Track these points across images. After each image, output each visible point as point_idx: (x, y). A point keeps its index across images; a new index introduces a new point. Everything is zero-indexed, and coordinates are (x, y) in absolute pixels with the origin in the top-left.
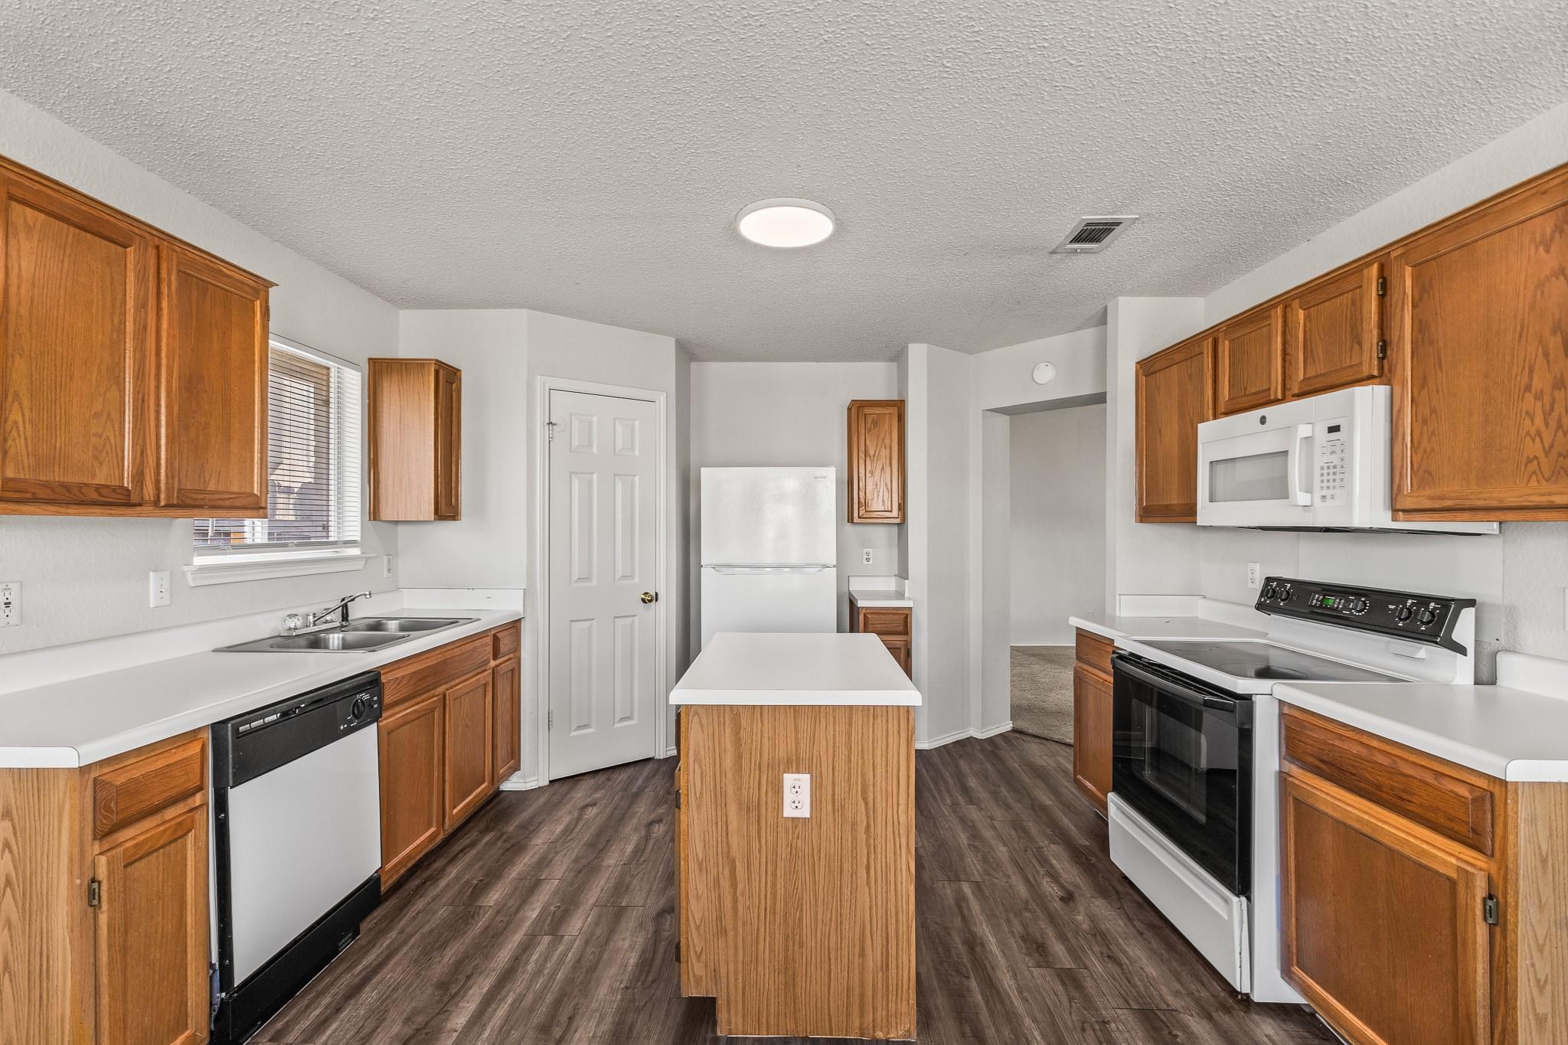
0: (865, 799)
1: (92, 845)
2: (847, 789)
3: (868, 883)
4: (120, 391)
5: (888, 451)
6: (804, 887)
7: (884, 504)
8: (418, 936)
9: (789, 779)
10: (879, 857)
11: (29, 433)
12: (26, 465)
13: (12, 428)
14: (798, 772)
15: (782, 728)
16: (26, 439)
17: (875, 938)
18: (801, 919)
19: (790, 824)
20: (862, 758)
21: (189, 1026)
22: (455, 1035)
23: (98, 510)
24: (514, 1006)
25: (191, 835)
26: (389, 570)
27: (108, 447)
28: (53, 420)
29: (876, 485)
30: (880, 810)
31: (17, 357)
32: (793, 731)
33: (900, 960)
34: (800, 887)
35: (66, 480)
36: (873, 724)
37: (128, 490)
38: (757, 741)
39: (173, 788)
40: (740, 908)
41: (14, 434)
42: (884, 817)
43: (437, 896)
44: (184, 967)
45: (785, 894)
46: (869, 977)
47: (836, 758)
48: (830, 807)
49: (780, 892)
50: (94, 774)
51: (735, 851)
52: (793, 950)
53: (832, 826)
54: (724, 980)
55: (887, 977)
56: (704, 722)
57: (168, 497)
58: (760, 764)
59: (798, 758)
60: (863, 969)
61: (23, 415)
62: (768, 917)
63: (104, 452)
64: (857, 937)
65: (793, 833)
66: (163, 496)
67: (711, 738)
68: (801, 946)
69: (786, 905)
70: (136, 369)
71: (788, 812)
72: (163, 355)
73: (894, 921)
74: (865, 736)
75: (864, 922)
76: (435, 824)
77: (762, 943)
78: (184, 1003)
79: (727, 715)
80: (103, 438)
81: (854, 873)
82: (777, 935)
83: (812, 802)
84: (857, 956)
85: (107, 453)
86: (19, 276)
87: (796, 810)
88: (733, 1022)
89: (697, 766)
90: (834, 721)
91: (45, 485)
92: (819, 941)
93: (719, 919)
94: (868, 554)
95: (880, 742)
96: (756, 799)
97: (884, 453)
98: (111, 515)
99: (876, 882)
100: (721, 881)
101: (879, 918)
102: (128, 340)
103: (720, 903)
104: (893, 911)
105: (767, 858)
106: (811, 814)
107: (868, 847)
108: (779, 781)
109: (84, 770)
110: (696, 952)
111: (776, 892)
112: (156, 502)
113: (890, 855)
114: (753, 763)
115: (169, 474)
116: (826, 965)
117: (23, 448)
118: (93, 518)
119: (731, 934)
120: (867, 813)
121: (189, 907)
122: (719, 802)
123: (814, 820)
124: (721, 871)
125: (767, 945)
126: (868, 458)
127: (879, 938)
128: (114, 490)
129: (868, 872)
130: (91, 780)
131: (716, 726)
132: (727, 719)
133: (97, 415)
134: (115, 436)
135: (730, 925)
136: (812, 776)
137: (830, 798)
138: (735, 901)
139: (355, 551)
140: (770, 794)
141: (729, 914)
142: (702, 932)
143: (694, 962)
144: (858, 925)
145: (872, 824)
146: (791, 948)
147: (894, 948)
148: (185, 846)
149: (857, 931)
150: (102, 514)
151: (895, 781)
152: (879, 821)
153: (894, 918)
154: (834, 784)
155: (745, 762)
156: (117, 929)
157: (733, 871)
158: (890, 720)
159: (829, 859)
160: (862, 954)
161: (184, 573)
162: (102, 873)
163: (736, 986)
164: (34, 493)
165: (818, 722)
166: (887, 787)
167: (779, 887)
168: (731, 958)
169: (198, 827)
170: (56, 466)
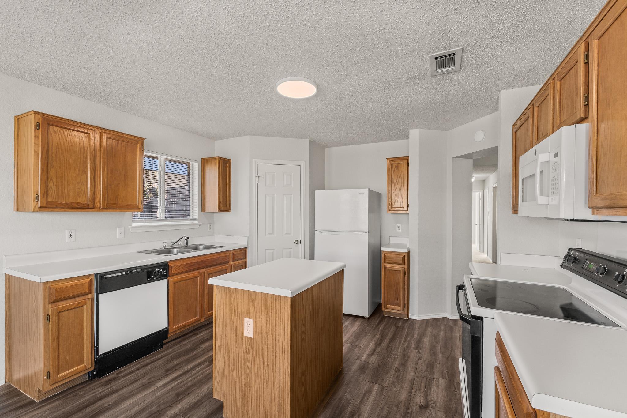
0: (272, 334)
1: (48, 305)
2: (266, 329)
3: (273, 372)
4: (86, 175)
5: (403, 180)
6: (251, 366)
7: (400, 204)
8: (177, 352)
9: (246, 320)
10: (277, 361)
11: (55, 189)
12: (54, 198)
13: (50, 188)
14: (249, 318)
15: (244, 299)
16: (54, 190)
17: (275, 396)
18: (250, 379)
19: (246, 338)
20: (271, 316)
21: (84, 363)
22: (156, 388)
23: (80, 210)
24: (178, 384)
25: (85, 307)
26: (210, 229)
27: (82, 192)
28: (63, 185)
29: (397, 196)
30: (277, 340)
31: (52, 168)
32: (248, 300)
33: (285, 409)
34: (250, 366)
35: (68, 201)
36: (276, 302)
37: (88, 204)
38: (236, 303)
39: (77, 292)
40: (231, 369)
41: (51, 189)
42: (279, 344)
43: (193, 340)
44: (82, 345)
45: (245, 367)
46: (273, 413)
47: (262, 315)
48: (260, 335)
49: (243, 366)
50: (49, 285)
51: (230, 346)
52: (247, 391)
53: (260, 343)
54: (225, 395)
55: (280, 415)
56: (221, 292)
57: (103, 206)
58: (237, 312)
59: (249, 312)
60: (271, 408)
61: (53, 184)
62: (239, 374)
63: (81, 193)
64: (269, 394)
65: (248, 343)
66: (101, 205)
67: (222, 299)
68: (250, 391)
69: (245, 372)
70: (91, 169)
71: (246, 334)
72: (102, 164)
73: (282, 391)
74: (273, 307)
75: (271, 388)
76: (198, 316)
77: (237, 385)
78: (82, 356)
79: (227, 290)
80: (80, 190)
81: (268, 365)
82: (242, 384)
83: (254, 331)
84: (269, 402)
85: (82, 194)
86: (52, 146)
87: (248, 334)
88: (228, 414)
89: (218, 309)
90: (262, 299)
91: (61, 203)
92: (256, 390)
93: (224, 371)
94: (399, 227)
95: (278, 311)
96: (236, 326)
97: (401, 181)
98: (84, 211)
99: (276, 372)
100: (225, 356)
101: (277, 388)
102: (89, 161)
103: (224, 365)
104: (282, 386)
105: (239, 351)
106: (253, 336)
107: (273, 355)
108: (243, 321)
109: (45, 283)
110: (217, 382)
111: (242, 366)
112: (100, 207)
113: (281, 361)
114: (235, 311)
115: (103, 199)
116: (258, 402)
117: (54, 193)
118: (77, 212)
119: (228, 378)
120: (273, 341)
121: (84, 328)
122: (225, 325)
123: (255, 339)
124: (225, 352)
125: (239, 386)
126: (393, 184)
127: (277, 396)
128: (83, 204)
129: (273, 367)
130: (48, 286)
131: (224, 294)
132: (227, 292)
133: (78, 183)
134: (84, 189)
135: (228, 375)
136: (254, 321)
137: (260, 331)
138: (229, 366)
139: (196, 222)
140: (240, 325)
141: (227, 370)
142: (219, 373)
143: (217, 385)
144: (269, 388)
145: (275, 346)
146: (246, 391)
147: (283, 403)
148: (83, 310)
149: (269, 390)
150: (81, 211)
151: (283, 329)
152: (277, 346)
153: (282, 390)
154: (261, 326)
155: (233, 311)
156: (55, 329)
157: (229, 353)
158: (282, 302)
159: (260, 357)
160: (271, 402)
161: (129, 228)
162: (50, 314)
163: (229, 399)
164: (56, 206)
165: (256, 299)
166: (280, 331)
167: (243, 364)
168: (228, 388)
169: (87, 304)
170: (64, 198)
